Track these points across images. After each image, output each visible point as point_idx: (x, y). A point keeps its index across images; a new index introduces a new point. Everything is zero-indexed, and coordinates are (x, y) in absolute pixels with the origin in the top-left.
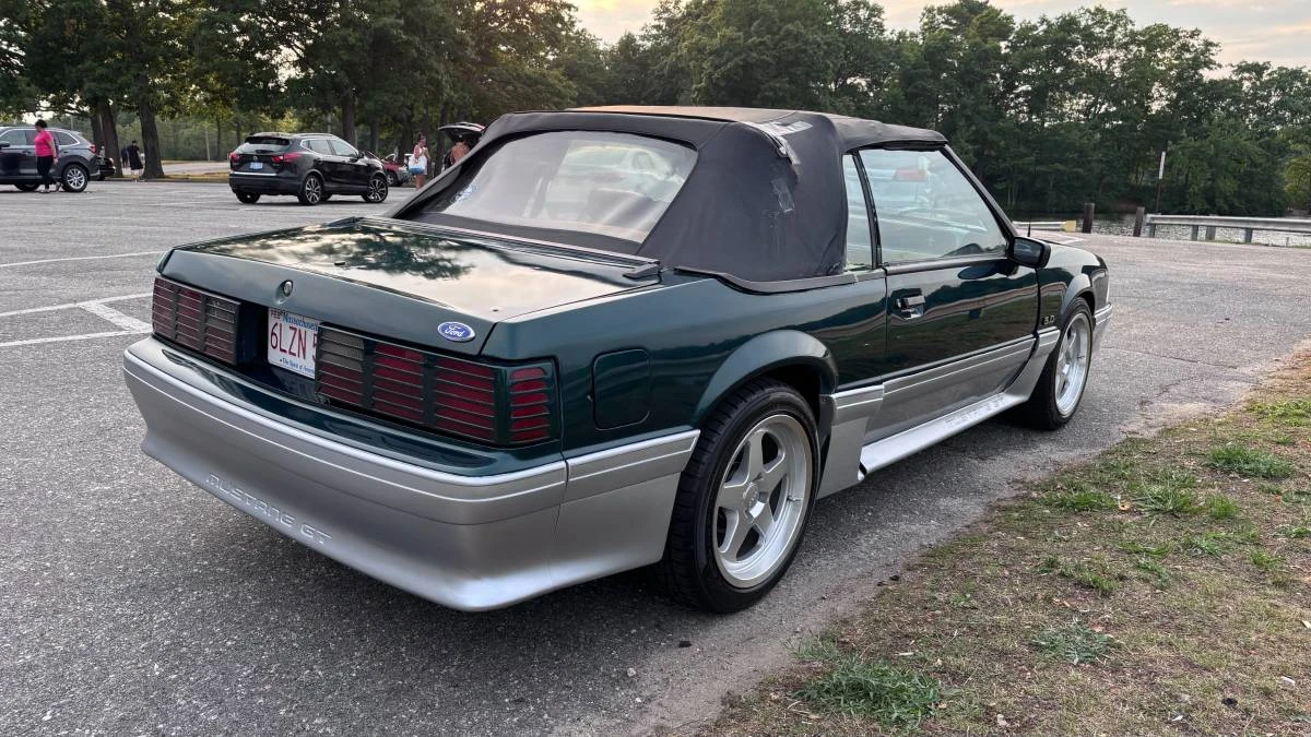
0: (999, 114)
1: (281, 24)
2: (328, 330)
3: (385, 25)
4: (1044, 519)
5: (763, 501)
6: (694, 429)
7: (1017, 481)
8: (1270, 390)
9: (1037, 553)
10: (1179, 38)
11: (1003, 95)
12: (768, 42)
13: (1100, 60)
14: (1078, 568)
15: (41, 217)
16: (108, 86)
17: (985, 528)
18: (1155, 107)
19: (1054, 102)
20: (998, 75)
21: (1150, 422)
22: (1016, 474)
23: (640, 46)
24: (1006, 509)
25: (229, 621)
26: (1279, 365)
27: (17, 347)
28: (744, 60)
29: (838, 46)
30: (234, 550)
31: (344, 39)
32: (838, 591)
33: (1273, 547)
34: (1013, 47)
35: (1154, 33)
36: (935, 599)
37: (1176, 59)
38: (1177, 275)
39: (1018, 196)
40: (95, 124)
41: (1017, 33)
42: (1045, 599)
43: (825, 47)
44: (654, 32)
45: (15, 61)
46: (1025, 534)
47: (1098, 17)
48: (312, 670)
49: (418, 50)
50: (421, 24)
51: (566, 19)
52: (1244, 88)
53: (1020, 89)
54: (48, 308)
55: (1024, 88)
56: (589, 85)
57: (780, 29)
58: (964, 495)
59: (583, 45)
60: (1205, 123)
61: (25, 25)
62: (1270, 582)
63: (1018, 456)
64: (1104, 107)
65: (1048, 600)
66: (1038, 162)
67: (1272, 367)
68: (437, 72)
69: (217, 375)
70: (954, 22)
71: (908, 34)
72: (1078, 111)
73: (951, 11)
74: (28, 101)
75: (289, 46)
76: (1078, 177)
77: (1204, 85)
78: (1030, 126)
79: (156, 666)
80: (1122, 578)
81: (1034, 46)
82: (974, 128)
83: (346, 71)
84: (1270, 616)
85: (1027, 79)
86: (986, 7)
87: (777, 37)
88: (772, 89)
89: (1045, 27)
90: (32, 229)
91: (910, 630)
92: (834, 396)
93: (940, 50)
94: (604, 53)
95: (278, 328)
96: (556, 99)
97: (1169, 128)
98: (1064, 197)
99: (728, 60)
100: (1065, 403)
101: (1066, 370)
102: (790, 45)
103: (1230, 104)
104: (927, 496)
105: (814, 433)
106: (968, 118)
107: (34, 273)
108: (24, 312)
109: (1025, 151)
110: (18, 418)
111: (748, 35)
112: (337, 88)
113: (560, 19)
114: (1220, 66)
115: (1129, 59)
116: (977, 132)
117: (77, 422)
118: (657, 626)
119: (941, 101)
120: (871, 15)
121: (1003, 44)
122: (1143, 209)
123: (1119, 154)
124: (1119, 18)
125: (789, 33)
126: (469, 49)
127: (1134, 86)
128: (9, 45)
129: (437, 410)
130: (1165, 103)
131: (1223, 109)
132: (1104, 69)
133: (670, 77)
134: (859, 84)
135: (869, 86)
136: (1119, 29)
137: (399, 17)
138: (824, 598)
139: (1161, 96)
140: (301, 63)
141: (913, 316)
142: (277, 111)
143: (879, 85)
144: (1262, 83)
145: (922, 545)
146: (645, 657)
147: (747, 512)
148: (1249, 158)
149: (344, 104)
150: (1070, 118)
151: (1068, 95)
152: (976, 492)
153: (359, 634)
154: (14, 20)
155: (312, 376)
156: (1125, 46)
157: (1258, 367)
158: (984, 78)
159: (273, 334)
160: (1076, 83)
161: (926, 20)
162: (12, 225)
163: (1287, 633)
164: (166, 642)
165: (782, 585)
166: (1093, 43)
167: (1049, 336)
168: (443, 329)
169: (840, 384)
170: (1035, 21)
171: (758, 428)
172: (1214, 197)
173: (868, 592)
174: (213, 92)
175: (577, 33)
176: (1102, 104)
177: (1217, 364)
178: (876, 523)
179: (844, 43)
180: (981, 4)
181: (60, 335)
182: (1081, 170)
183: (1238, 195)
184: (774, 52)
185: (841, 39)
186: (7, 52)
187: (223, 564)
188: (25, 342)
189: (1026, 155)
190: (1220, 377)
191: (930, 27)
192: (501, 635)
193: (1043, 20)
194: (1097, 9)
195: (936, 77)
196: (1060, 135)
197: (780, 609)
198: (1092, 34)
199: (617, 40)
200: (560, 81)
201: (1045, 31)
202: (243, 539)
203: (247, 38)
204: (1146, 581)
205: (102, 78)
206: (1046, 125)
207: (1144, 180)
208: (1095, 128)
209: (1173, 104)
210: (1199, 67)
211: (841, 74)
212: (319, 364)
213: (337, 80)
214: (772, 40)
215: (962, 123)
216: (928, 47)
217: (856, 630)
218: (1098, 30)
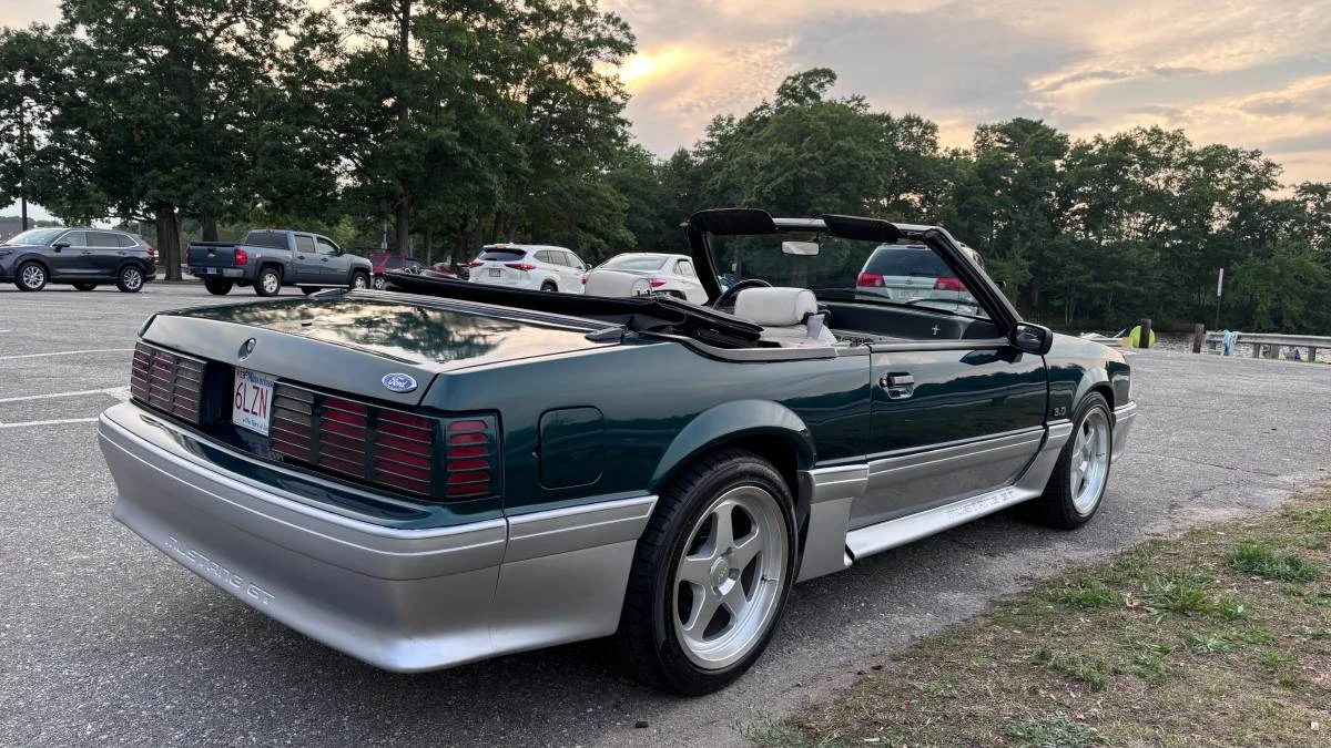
0: (1056, 231)
1: (342, 135)
2: (283, 387)
3: (440, 137)
4: (1045, 614)
5: (734, 579)
6: (652, 494)
7: (1025, 578)
8: (1310, 498)
9: (1031, 646)
10: (1238, 159)
11: (1059, 213)
12: (820, 158)
13: (1157, 180)
14: (1073, 662)
15: (91, 313)
16: (173, 192)
17: (982, 622)
18: (1216, 227)
19: (1110, 219)
20: (1053, 193)
21: (1178, 526)
22: (1025, 571)
23: (693, 161)
24: (1007, 604)
25: (173, 686)
26: (1323, 474)
27: (33, 427)
28: (795, 175)
29: (890, 162)
30: (195, 619)
31: (401, 150)
32: (815, 679)
33: (1286, 647)
34: (1069, 166)
35: (1213, 153)
36: (914, 687)
37: (1236, 179)
38: (1228, 387)
39: (1075, 314)
40: (159, 230)
41: (1072, 152)
42: (1029, 690)
43: (877, 163)
44: (707, 148)
45: (85, 168)
46: (1022, 628)
47: (1155, 138)
48: (246, 735)
49: (472, 161)
50: (477, 136)
51: (620, 134)
52: (1309, 210)
53: (1075, 208)
54: (74, 393)
55: (1081, 205)
56: (643, 199)
57: (831, 145)
58: (967, 590)
59: (637, 158)
60: (1269, 244)
61: (96, 133)
62: (1277, 681)
63: (1029, 554)
64: (1163, 225)
65: (1034, 691)
66: (1096, 279)
67: (1316, 476)
68: (492, 184)
69: (185, 437)
70: (1008, 140)
71: (961, 152)
72: (1136, 229)
73: (1005, 130)
74: (97, 207)
75: (348, 157)
76: (1137, 295)
77: (1266, 205)
78: (1088, 244)
79: (90, 726)
80: (1116, 672)
81: (1089, 165)
82: (1029, 244)
83: (402, 180)
84: (1271, 714)
85: (1083, 198)
86: (1040, 127)
87: (829, 152)
88: (823, 204)
89: (1100, 146)
90: (78, 323)
91: (880, 716)
92: (812, 472)
93: (994, 168)
94: (658, 168)
95: (242, 387)
96: (608, 212)
97: (1231, 248)
98: (1123, 315)
99: (778, 176)
100: (1084, 502)
101: (1084, 466)
102: (840, 160)
103: (1293, 225)
104: (926, 589)
105: (789, 508)
106: (1023, 234)
107: (73, 362)
108: (50, 395)
109: (1081, 268)
110: (16, 490)
111: (799, 152)
112: (391, 196)
113: (614, 134)
114: (1283, 187)
115: (1187, 179)
116: (1032, 248)
117: (71, 496)
118: (616, 706)
119: (996, 217)
120: (924, 133)
121: (1058, 163)
122: (1203, 326)
123: (1179, 273)
124: (1177, 138)
125: (840, 148)
126: (523, 161)
127: (1194, 205)
128: (80, 153)
129: (378, 463)
130: (1226, 223)
131: (1286, 229)
132: (1162, 188)
133: (723, 192)
134: (912, 200)
135: (923, 201)
136: (1177, 149)
137: (454, 130)
138: (798, 685)
139: (1222, 215)
140: (358, 173)
141: (903, 396)
142: (331, 218)
143: (933, 201)
144: (1325, 204)
145: (913, 638)
146: (597, 736)
147: (716, 589)
148: (1316, 279)
149: (398, 212)
150: (1128, 236)
151: (1126, 214)
152: (980, 587)
153: (303, 702)
154: (85, 129)
155: (266, 433)
156: (1183, 166)
157: (1300, 476)
158: (1040, 196)
159: (238, 394)
160: (1134, 202)
161: (979, 138)
162: (60, 320)
163: (1287, 732)
164: (105, 704)
165: (756, 671)
166: (1150, 164)
167: (1060, 429)
168: (387, 381)
169: (820, 460)
170: (1090, 140)
171: (724, 500)
172: (1281, 318)
173: (845, 680)
174: (273, 200)
175: (632, 148)
176: (1161, 222)
177: (1257, 472)
178: (867, 613)
179: (895, 159)
180: (1035, 124)
181: (79, 417)
182: (1141, 289)
183: (1306, 316)
184: (825, 168)
185: (893, 155)
186: (78, 158)
187: (179, 631)
188: (42, 422)
189: (1082, 273)
190: (1258, 485)
191: (982, 145)
192: (450, 709)
193: (1099, 140)
194: (1153, 130)
195: (990, 194)
196: (1118, 253)
197: (749, 694)
198: (1149, 154)
199: (671, 157)
200: (612, 194)
201: (1100, 150)
202: (208, 608)
203: (308, 149)
204: (1141, 676)
205: (166, 186)
206: (1103, 243)
207: (1207, 300)
208: (1154, 246)
209: (1234, 223)
210: (1261, 188)
211: (893, 190)
212: (273, 421)
213: (391, 189)
214: (823, 156)
215: (1017, 238)
216: (981, 163)
217: (824, 716)
218: (1155, 150)
